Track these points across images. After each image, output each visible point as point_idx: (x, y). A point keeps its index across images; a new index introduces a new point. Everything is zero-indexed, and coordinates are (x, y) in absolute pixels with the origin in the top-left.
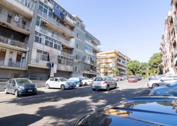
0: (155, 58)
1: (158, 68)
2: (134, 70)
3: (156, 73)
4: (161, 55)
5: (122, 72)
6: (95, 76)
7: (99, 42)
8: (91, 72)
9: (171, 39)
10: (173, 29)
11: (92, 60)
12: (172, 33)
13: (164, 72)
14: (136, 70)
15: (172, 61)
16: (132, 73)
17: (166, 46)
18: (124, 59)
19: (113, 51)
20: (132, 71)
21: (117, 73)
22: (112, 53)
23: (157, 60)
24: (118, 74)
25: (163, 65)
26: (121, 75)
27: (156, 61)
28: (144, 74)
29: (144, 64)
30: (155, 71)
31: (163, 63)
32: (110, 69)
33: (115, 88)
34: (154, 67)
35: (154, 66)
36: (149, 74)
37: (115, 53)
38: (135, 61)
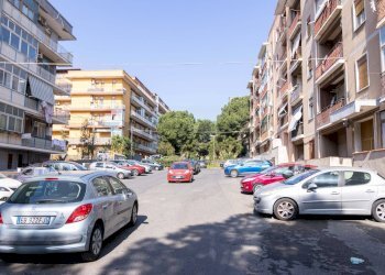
0: (235, 109)
1: (239, 138)
2: (179, 141)
3: (234, 151)
4: (250, 104)
5: (141, 147)
6: (47, 156)
7: (68, 28)
8: (25, 142)
9: (288, 59)
10: (299, 30)
11: (35, 94)
12: (293, 41)
13: (253, 149)
14: (183, 142)
15: (282, 120)
16: (173, 150)
17: (268, 79)
18: (151, 105)
19: (120, 74)
20: (172, 142)
21: (128, 148)
22: (114, 80)
23: (238, 117)
24: (132, 153)
25: (252, 130)
26: (141, 154)
27: (235, 117)
28: (204, 153)
29: (205, 126)
30: (231, 147)
31: (252, 126)
32: (103, 134)
33: (132, 225)
34: (230, 134)
35: (231, 131)
36: (218, 154)
37: (125, 80)
38: (184, 115)
